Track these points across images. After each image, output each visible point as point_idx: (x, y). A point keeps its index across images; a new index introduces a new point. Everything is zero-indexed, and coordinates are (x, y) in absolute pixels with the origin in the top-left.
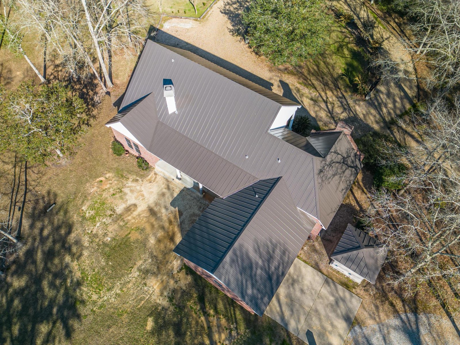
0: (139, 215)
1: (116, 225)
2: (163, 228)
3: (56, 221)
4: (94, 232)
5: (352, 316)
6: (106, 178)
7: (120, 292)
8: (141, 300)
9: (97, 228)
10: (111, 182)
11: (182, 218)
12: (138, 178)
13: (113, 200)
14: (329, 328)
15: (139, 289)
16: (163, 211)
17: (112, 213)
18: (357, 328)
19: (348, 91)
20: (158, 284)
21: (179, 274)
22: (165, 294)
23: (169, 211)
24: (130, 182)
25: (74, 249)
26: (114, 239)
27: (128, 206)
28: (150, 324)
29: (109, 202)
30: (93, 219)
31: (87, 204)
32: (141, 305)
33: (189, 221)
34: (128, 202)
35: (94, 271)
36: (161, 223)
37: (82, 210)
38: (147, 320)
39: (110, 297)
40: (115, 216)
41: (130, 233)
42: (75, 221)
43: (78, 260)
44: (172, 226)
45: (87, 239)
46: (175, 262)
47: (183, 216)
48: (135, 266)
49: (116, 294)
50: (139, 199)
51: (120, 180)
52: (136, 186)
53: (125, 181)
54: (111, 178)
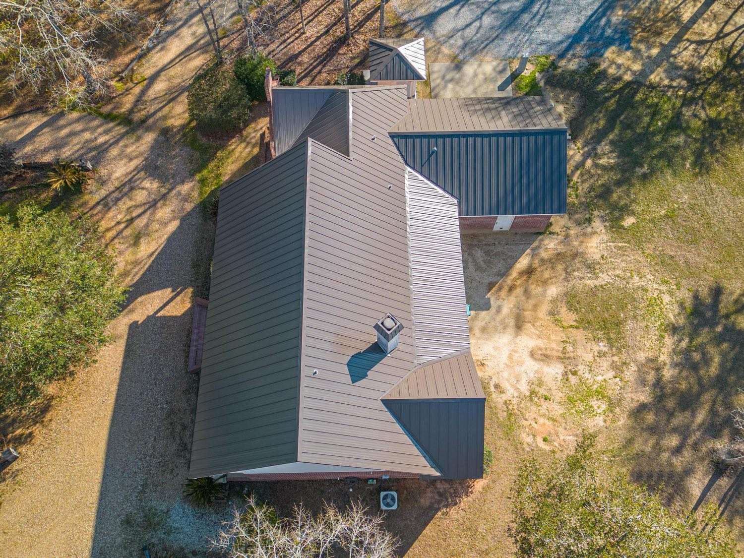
0: (539, 337)
1: (578, 354)
2: (526, 292)
3: (652, 441)
4: (611, 374)
5: (453, 65)
6: (534, 436)
7: (635, 277)
8: (620, 248)
9: (605, 375)
10: (533, 423)
11: (496, 280)
12: (492, 389)
13: (554, 392)
14: (481, 77)
15: (613, 260)
16: (505, 310)
17: (570, 376)
18: (461, 57)
20: (589, 245)
21: (559, 233)
22: (589, 230)
23: (499, 303)
24: (509, 394)
25: (651, 377)
26: (596, 339)
27: (542, 363)
28: (629, 221)
29: (561, 394)
30: (600, 394)
31: (592, 424)
32: (624, 244)
33: (492, 268)
34: (536, 369)
35: (647, 327)
36: (523, 298)
37: (605, 421)
38: (629, 226)
39: (650, 283)
40: (570, 368)
41: (571, 326)
42: (625, 416)
43: (657, 358)
44: (516, 283)
45: (628, 374)
46: (552, 245)
47: (491, 280)
48: (598, 285)
49: (641, 278)
50: (520, 357)
51: (518, 413)
52: (507, 379)
53: (514, 403)
54: (527, 430)
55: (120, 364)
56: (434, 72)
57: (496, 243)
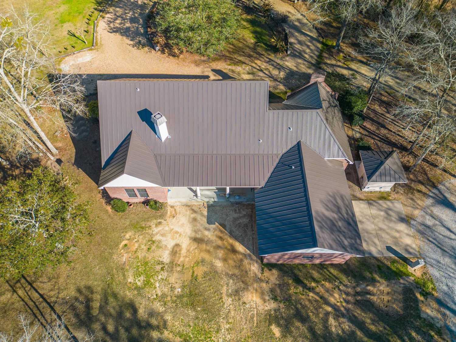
0: (188, 251)
1: (174, 273)
2: (218, 247)
3: (112, 311)
4: (160, 294)
5: (403, 216)
6: (129, 240)
7: (228, 326)
8: (252, 318)
9: (159, 289)
10: (136, 240)
11: (227, 229)
12: (159, 221)
13: (152, 254)
14: (397, 235)
15: (242, 311)
16: (206, 233)
17: (161, 266)
18: (413, 222)
19: (271, 54)
20: (254, 295)
21: (264, 275)
22: (267, 298)
23: (212, 229)
24: (155, 229)
25: (154, 322)
26: (183, 287)
27: (171, 250)
28: (276, 331)
29: (150, 258)
30: (147, 283)
31: (130, 274)
32: (255, 322)
34: (168, 246)
35: (190, 326)
36: (214, 244)
37: (130, 283)
38: (271, 330)
39: (223, 336)
40: (166, 267)
41: (193, 272)
42: (131, 297)
43: (166, 329)
44: (225, 241)
45: (158, 305)
46: (253, 268)
47: (227, 226)
48: (222, 295)
49: (228, 330)
50: (176, 238)
51: (143, 232)
52: (163, 229)
53: (149, 231)
54: (133, 236)
55: (190, 74)
56: (392, 203)
57: (254, 232)
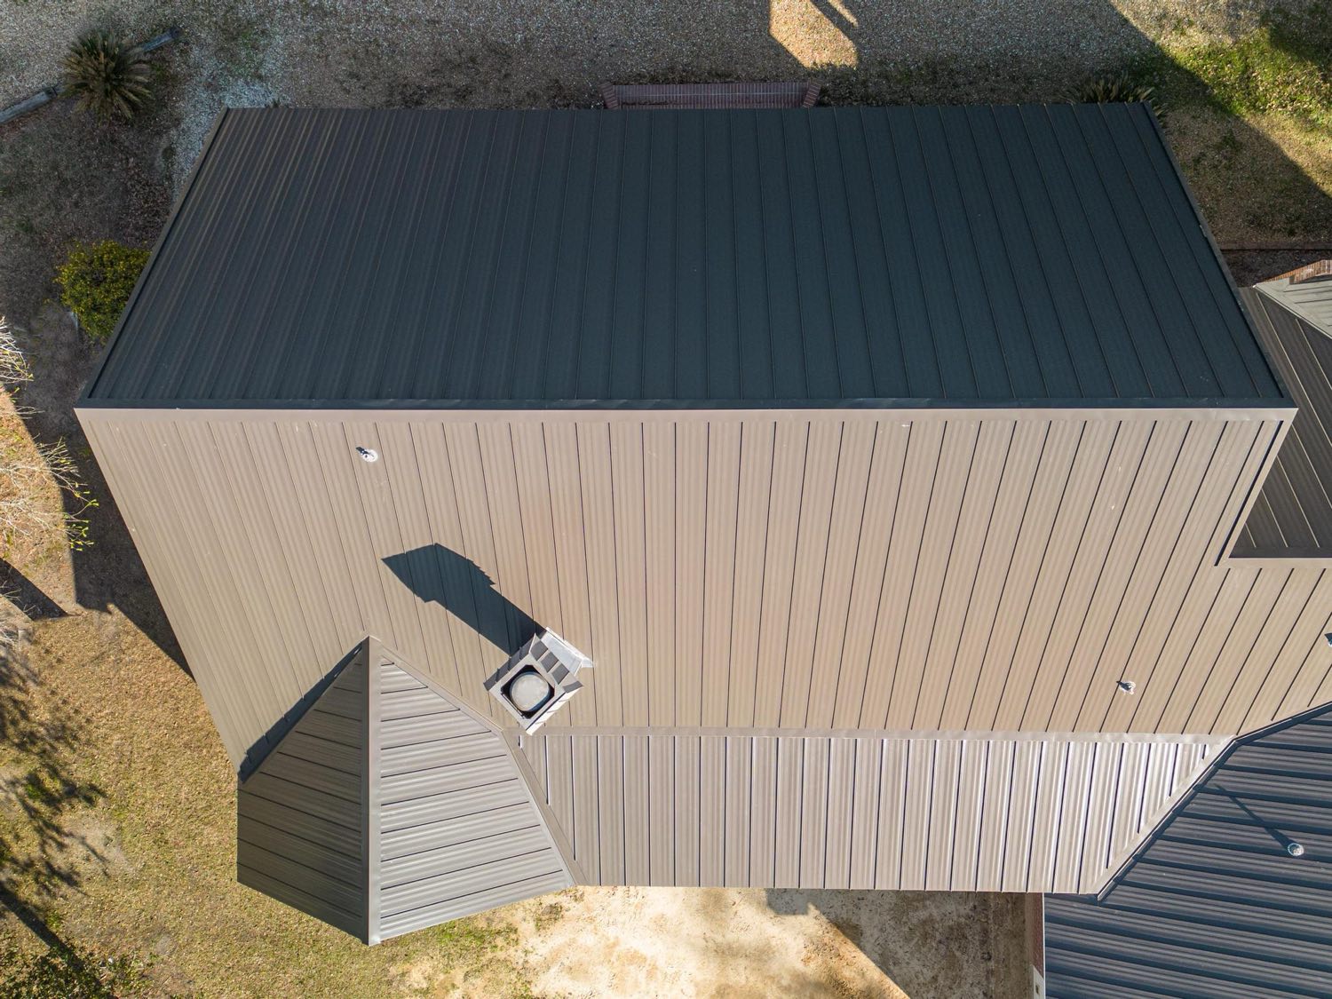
11: (868, 946)
12: (549, 900)
24: (534, 941)
33: (907, 940)
47: (868, 932)
50: (636, 984)
51: (484, 960)
52: (574, 941)
53: (511, 951)
54: (442, 977)
